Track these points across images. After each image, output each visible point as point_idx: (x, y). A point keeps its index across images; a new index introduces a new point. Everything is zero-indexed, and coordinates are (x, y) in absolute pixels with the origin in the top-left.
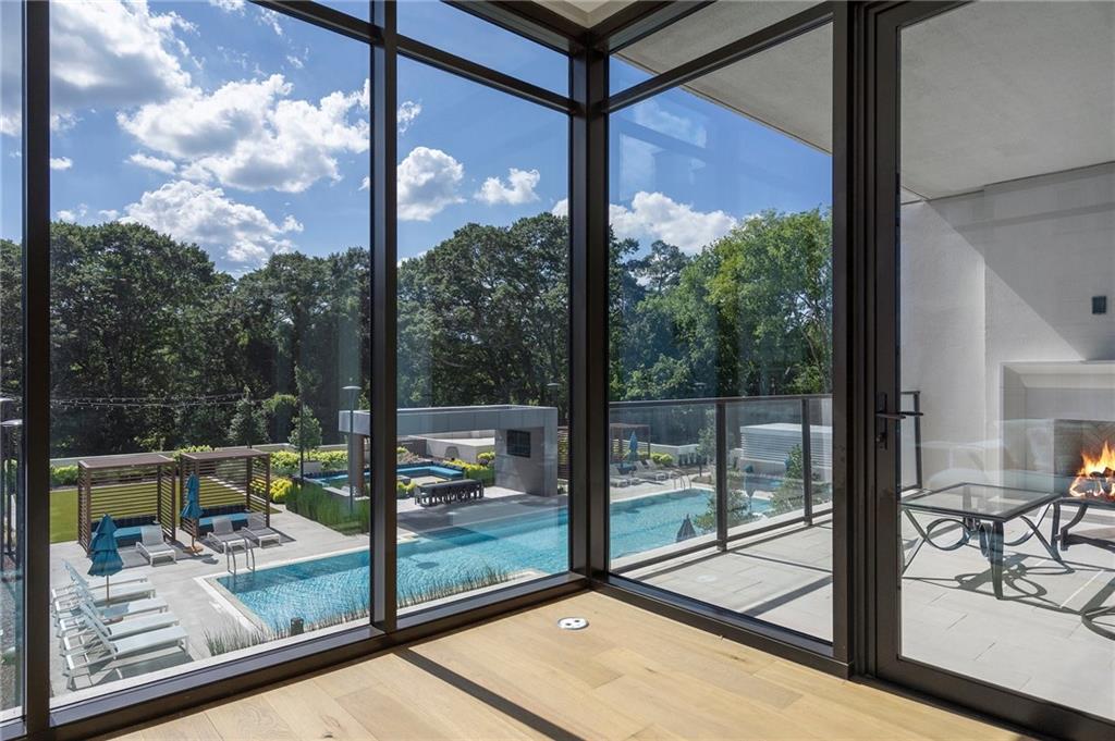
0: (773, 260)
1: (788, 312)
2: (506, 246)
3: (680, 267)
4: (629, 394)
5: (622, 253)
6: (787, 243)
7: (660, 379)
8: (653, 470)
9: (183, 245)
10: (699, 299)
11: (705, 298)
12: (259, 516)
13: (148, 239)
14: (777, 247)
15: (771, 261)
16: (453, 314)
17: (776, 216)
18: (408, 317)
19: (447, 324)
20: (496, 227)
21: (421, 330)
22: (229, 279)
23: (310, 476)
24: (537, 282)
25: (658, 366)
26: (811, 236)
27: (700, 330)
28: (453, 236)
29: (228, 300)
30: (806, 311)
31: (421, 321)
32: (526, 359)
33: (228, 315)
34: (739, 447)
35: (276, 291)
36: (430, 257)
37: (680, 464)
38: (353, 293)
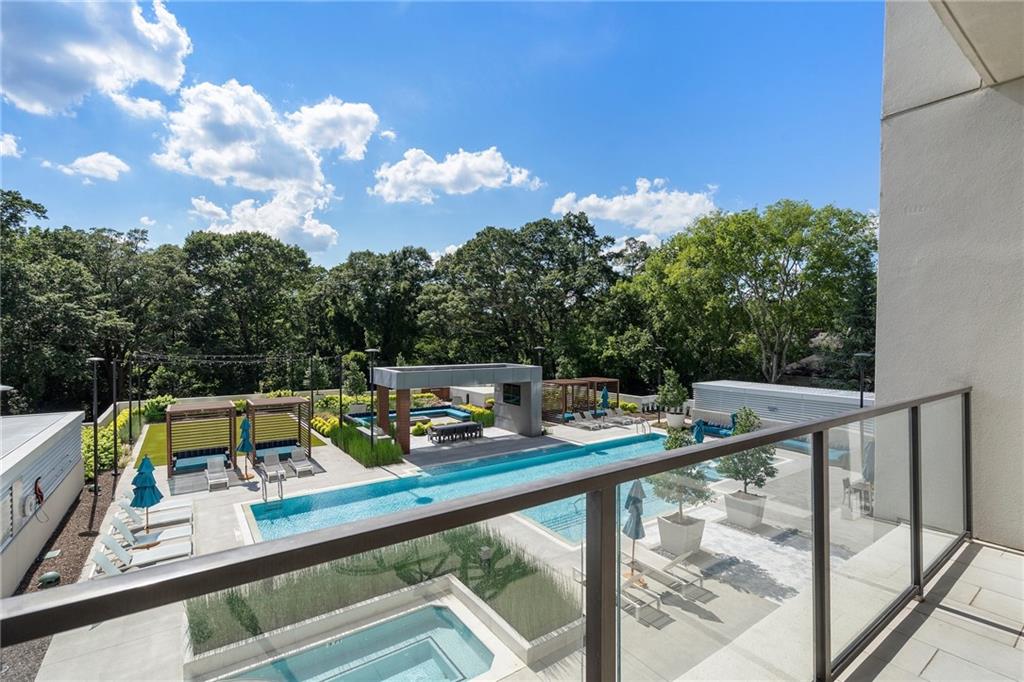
0: (720, 249)
1: (732, 291)
2: (513, 243)
3: (647, 256)
4: (604, 354)
5: (602, 247)
6: (732, 235)
7: (630, 343)
8: (620, 416)
9: (288, 246)
10: (660, 281)
11: (664, 280)
12: (303, 450)
13: (264, 242)
14: (724, 239)
15: (719, 251)
16: (476, 294)
17: (722, 215)
18: (444, 296)
19: (471, 301)
20: (507, 229)
21: (452, 306)
22: (323, 270)
23: (354, 416)
24: (537, 270)
25: (628, 334)
26: (751, 229)
27: (661, 306)
28: (475, 237)
29: (321, 285)
30: (746, 290)
31: (453, 299)
32: (531, 328)
33: (321, 295)
34: (691, 398)
35: (354, 278)
36: (459, 253)
37: (643, 411)
38: (406, 279)
